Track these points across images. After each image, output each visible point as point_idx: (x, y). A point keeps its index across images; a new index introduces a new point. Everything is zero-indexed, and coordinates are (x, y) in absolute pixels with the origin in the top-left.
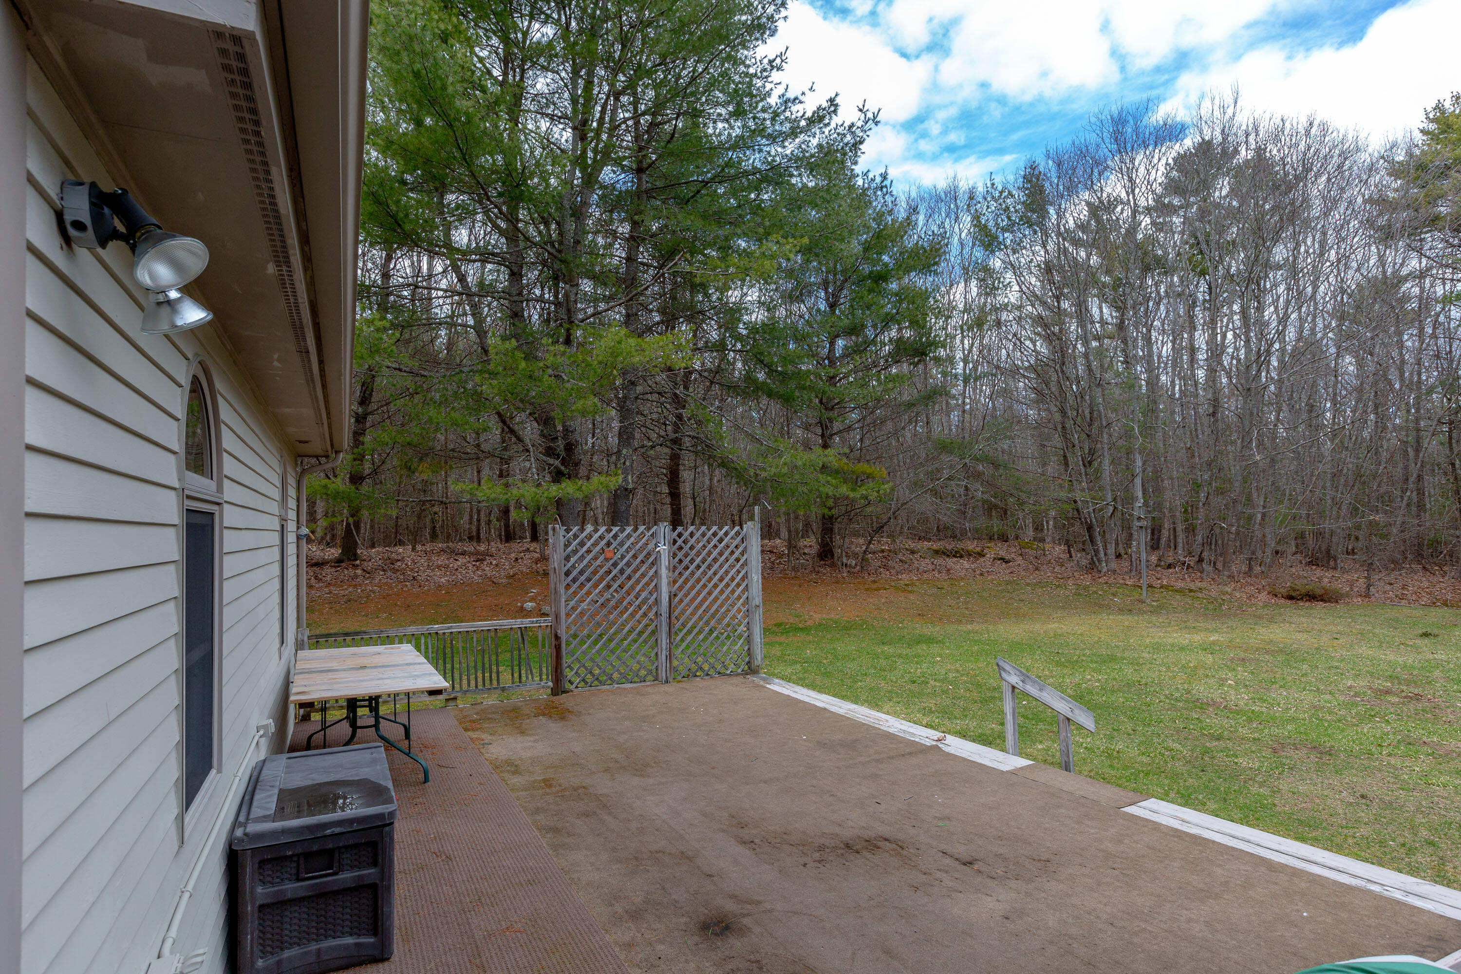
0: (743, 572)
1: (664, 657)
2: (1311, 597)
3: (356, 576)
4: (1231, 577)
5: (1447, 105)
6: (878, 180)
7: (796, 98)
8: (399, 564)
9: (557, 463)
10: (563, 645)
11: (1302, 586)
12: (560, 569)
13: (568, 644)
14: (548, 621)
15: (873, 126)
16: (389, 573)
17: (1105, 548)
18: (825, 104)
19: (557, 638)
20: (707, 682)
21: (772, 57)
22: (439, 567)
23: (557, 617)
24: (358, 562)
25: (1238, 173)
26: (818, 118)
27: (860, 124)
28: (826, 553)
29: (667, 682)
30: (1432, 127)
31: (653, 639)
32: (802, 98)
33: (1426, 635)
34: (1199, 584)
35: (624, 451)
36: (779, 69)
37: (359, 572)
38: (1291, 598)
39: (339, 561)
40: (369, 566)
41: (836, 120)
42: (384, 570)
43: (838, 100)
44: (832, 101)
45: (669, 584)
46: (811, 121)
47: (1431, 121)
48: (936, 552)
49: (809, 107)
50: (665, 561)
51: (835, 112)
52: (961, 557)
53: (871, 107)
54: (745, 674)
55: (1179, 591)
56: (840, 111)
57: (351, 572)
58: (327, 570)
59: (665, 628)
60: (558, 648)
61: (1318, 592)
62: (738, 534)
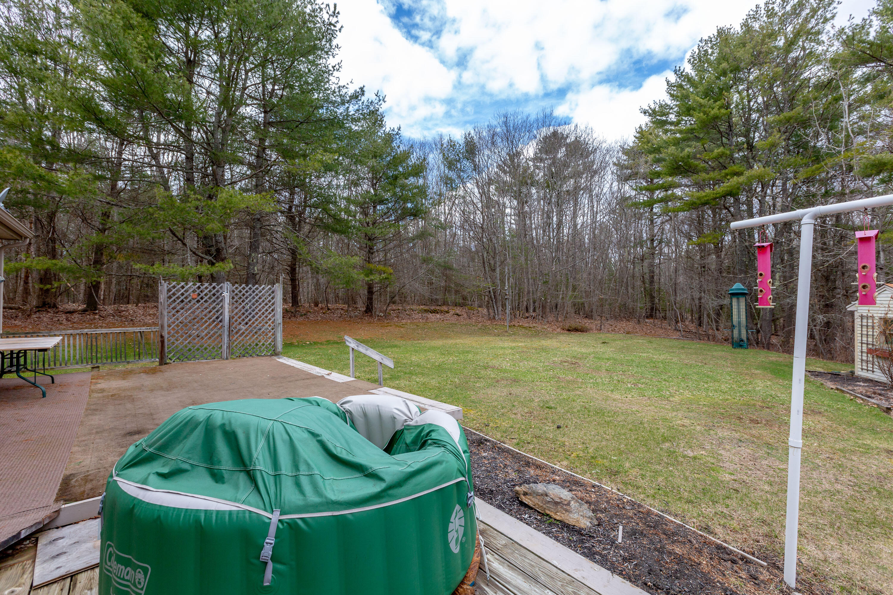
0: (272, 307)
1: (225, 347)
2: (576, 330)
3: (95, 319)
4: (548, 322)
5: (643, 127)
6: (396, 130)
7: (344, 86)
8: (124, 313)
9: (210, 258)
10: (166, 341)
11: (574, 325)
12: (164, 303)
13: (169, 341)
14: (157, 328)
15: (383, 103)
16: (116, 318)
17: (497, 308)
18: (358, 90)
19: (162, 337)
20: (250, 359)
21: (334, 65)
22: (150, 315)
23: (162, 326)
24: (97, 311)
25: (568, 146)
26: (356, 97)
27: (376, 101)
28: (369, 310)
29: (227, 359)
30: (638, 135)
31: (220, 338)
32: (347, 86)
33: (604, 343)
34: (534, 325)
35: (253, 255)
36: (338, 70)
37: (97, 317)
38: (569, 330)
39: (84, 311)
40: (104, 313)
41: (364, 98)
42: (114, 316)
43: (365, 89)
44: (362, 89)
45: (229, 312)
46: (352, 97)
47: (638, 133)
48: (425, 310)
49: (351, 91)
50: (227, 300)
51: (363, 94)
52: (437, 313)
53: (381, 95)
54: (272, 355)
55: (525, 328)
56: (366, 93)
57: (92, 317)
58: (76, 315)
59: (226, 333)
60: (163, 342)
61: (580, 328)
62: (270, 289)
